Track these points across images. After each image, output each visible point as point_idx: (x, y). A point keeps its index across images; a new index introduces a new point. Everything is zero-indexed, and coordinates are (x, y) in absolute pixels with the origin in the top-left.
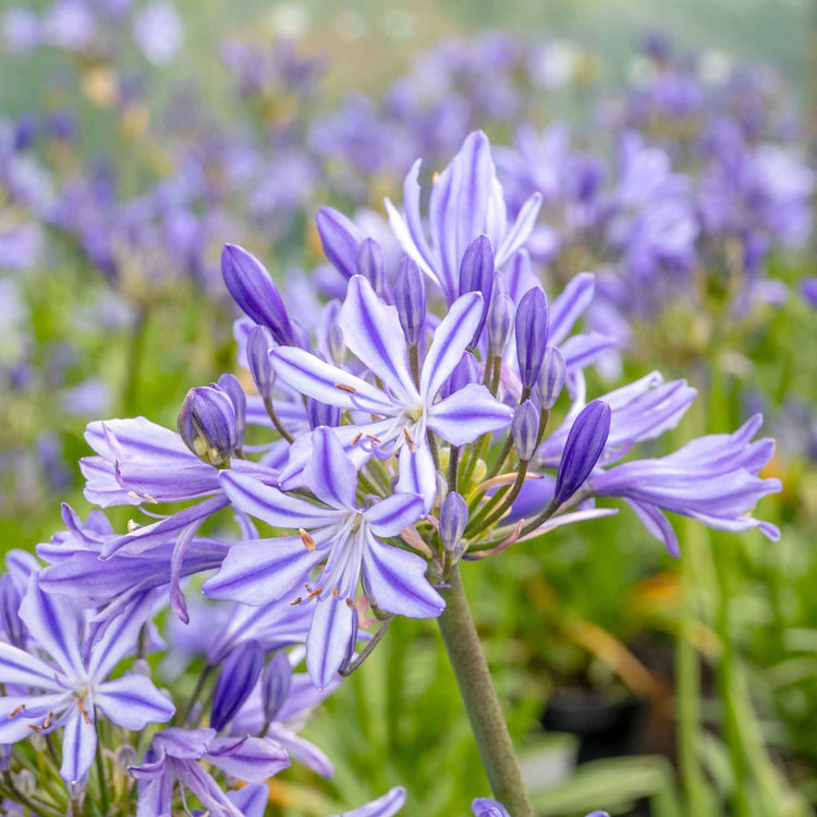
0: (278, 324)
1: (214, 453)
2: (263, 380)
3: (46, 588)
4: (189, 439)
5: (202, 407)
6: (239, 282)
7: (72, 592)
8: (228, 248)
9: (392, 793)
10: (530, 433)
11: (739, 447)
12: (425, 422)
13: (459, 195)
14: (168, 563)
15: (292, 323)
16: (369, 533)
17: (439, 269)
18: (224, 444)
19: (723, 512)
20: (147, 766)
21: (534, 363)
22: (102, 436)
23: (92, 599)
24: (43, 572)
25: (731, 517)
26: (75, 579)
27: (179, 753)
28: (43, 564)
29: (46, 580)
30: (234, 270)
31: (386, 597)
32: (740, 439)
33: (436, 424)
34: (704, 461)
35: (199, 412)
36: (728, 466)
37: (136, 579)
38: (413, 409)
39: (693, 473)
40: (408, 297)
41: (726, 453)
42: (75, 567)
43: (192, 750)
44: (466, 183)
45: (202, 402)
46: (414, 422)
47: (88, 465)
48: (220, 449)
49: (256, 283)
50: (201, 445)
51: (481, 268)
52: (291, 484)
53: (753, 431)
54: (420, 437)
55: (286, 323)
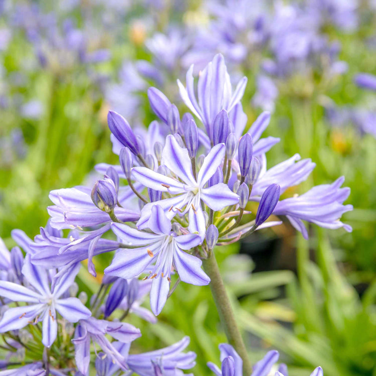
0: (133, 145)
1: (107, 208)
2: (127, 170)
3: (34, 263)
4: (96, 203)
5: (101, 189)
6: (116, 127)
7: (45, 264)
8: (110, 112)
9: (184, 340)
10: (245, 197)
11: (333, 191)
12: (199, 196)
13: (211, 84)
14: (87, 251)
15: (137, 138)
16: (176, 246)
17: (202, 114)
18: (111, 204)
19: (327, 219)
20: (80, 338)
21: (247, 167)
22: (56, 196)
23: (54, 267)
24: (33, 256)
25: (330, 222)
26: (47, 259)
27: (93, 331)
28: (34, 252)
29: (34, 260)
30: (113, 122)
31: (184, 276)
32: (335, 187)
33: (205, 198)
34: (319, 197)
35: (100, 191)
36: (329, 200)
37: (73, 258)
38: (194, 189)
39: (314, 203)
40: (191, 138)
41: (329, 194)
42: (46, 253)
43: (99, 330)
44: (214, 77)
45: (102, 187)
46: (195, 195)
47: (51, 209)
48: (110, 206)
49: (123, 128)
50: (101, 205)
51: (223, 124)
52: (143, 227)
53: (340, 184)
54: (198, 205)
55: (136, 144)
